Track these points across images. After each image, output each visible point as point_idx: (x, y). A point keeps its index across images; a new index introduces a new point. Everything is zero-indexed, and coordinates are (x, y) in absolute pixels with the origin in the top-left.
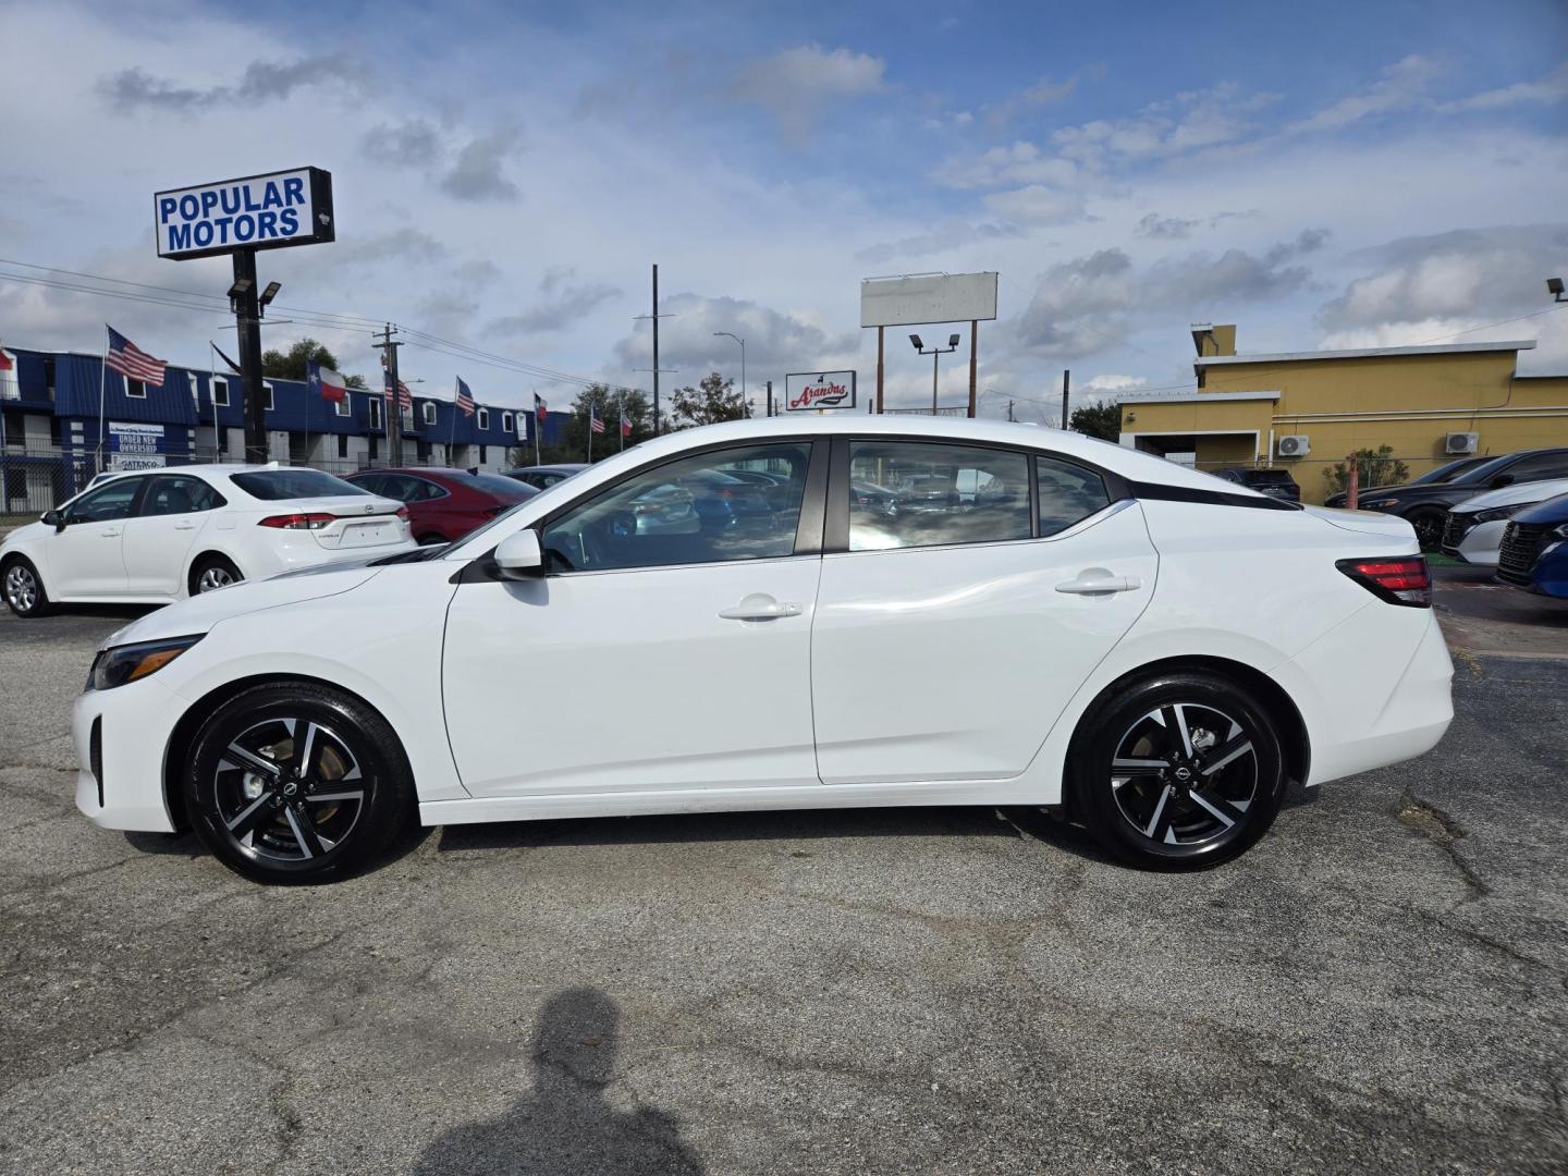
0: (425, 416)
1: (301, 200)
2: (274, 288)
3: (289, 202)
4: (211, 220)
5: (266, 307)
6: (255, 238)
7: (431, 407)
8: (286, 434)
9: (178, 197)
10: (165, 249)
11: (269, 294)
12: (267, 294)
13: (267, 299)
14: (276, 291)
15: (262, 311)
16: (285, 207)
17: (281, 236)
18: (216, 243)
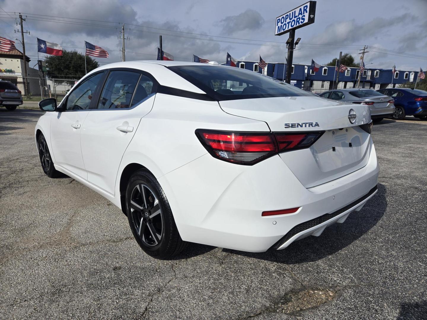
0: (375, 75)
1: (306, 12)
2: (299, 39)
3: (304, 13)
4: (286, 23)
5: (296, 45)
6: (295, 26)
7: (378, 72)
8: (329, 82)
9: (280, 18)
10: (276, 33)
11: (298, 41)
12: (297, 42)
13: (297, 43)
14: (299, 41)
15: (295, 47)
16: (303, 15)
17: (301, 24)
18: (287, 29)
